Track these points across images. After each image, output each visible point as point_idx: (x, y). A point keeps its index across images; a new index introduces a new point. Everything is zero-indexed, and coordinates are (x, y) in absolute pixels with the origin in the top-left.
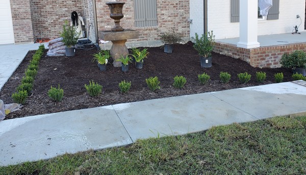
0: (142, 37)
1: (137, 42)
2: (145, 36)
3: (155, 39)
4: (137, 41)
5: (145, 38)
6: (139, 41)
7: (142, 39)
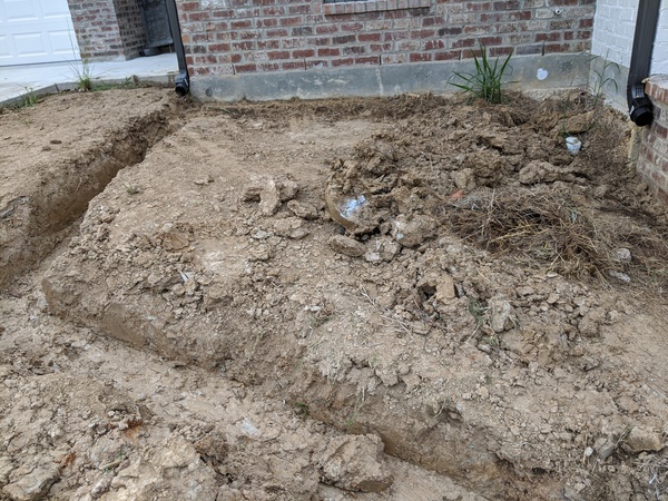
0: (354, 50)
1: (332, 70)
2: (367, 45)
3: (415, 58)
4: (336, 64)
5: (369, 53)
6: (344, 67)
7: (354, 56)
